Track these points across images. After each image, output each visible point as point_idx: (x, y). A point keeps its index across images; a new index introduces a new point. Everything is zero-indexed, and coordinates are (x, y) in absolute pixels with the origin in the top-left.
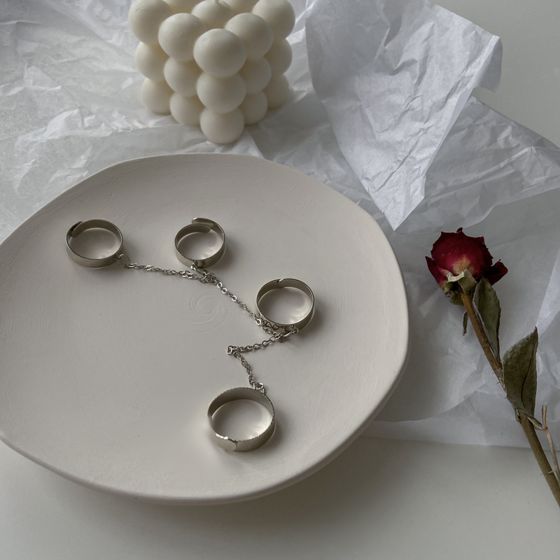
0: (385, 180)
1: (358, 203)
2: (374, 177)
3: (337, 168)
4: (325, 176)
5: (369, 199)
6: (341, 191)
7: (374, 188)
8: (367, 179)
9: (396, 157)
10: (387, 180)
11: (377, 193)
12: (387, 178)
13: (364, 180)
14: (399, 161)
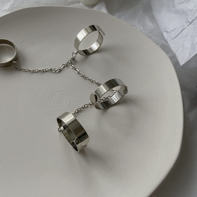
0: (178, 33)
1: (159, 46)
2: (171, 31)
3: (149, 24)
4: (142, 28)
5: (166, 44)
6: (150, 38)
7: (171, 38)
8: (167, 32)
9: (187, 19)
10: (180, 33)
11: (172, 41)
12: (179, 32)
13: (165, 32)
14: (189, 22)
